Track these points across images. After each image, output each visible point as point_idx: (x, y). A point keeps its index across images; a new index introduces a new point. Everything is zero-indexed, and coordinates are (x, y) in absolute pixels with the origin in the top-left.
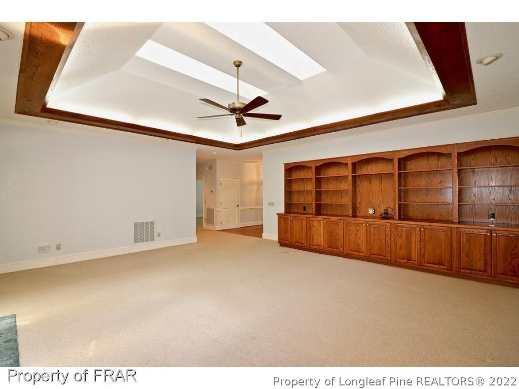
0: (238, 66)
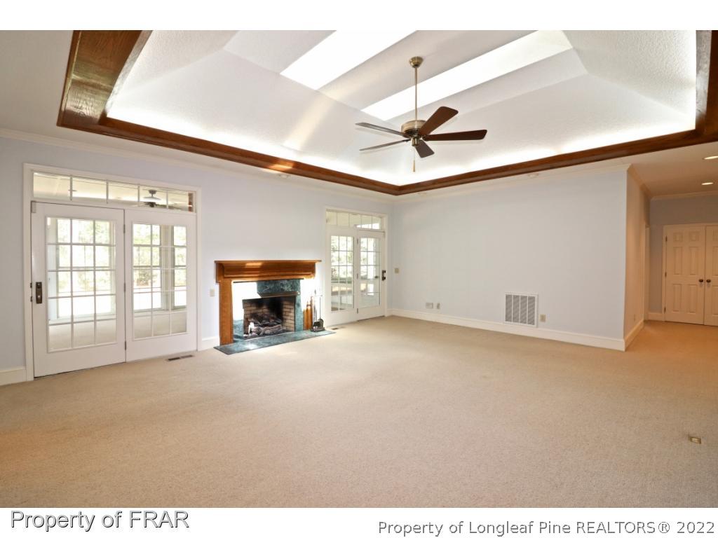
0: (416, 66)
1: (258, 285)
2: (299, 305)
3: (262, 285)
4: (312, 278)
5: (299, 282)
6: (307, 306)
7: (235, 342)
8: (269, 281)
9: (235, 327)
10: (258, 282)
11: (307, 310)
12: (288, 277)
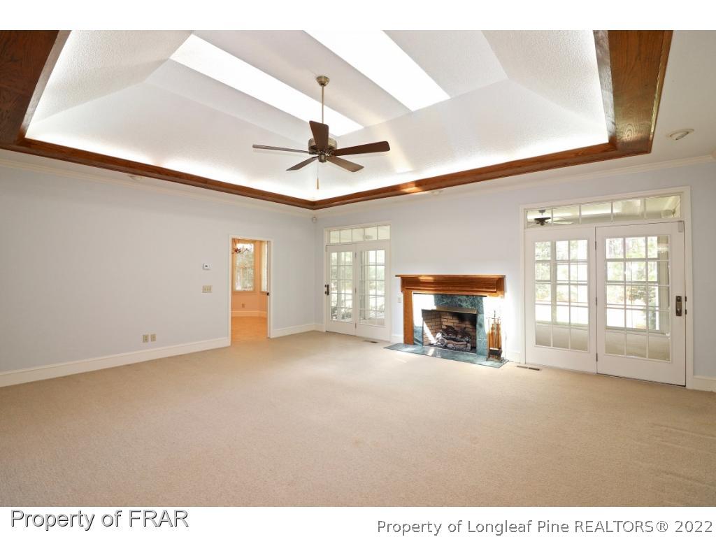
0: (323, 84)
1: (435, 298)
2: (481, 326)
3: (439, 298)
4: (499, 298)
5: (481, 299)
6: (492, 329)
7: (414, 344)
8: (446, 295)
9: (416, 332)
10: (435, 294)
11: (492, 334)
12: (467, 293)
